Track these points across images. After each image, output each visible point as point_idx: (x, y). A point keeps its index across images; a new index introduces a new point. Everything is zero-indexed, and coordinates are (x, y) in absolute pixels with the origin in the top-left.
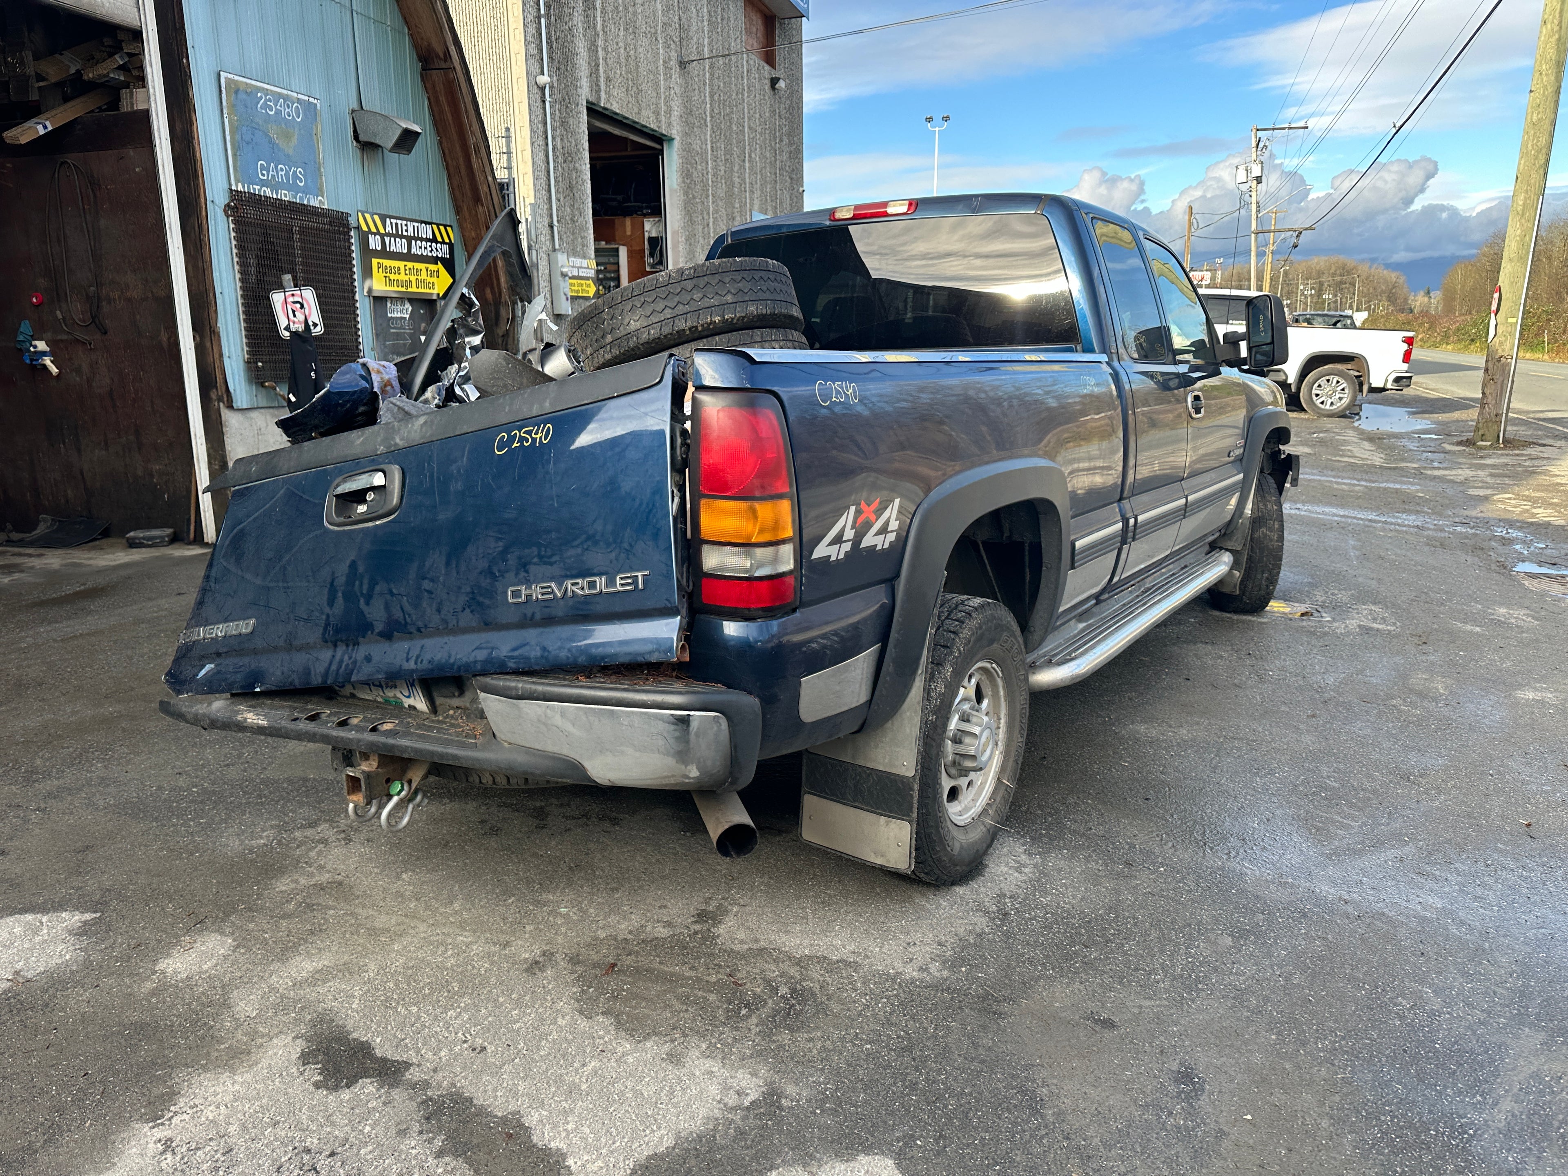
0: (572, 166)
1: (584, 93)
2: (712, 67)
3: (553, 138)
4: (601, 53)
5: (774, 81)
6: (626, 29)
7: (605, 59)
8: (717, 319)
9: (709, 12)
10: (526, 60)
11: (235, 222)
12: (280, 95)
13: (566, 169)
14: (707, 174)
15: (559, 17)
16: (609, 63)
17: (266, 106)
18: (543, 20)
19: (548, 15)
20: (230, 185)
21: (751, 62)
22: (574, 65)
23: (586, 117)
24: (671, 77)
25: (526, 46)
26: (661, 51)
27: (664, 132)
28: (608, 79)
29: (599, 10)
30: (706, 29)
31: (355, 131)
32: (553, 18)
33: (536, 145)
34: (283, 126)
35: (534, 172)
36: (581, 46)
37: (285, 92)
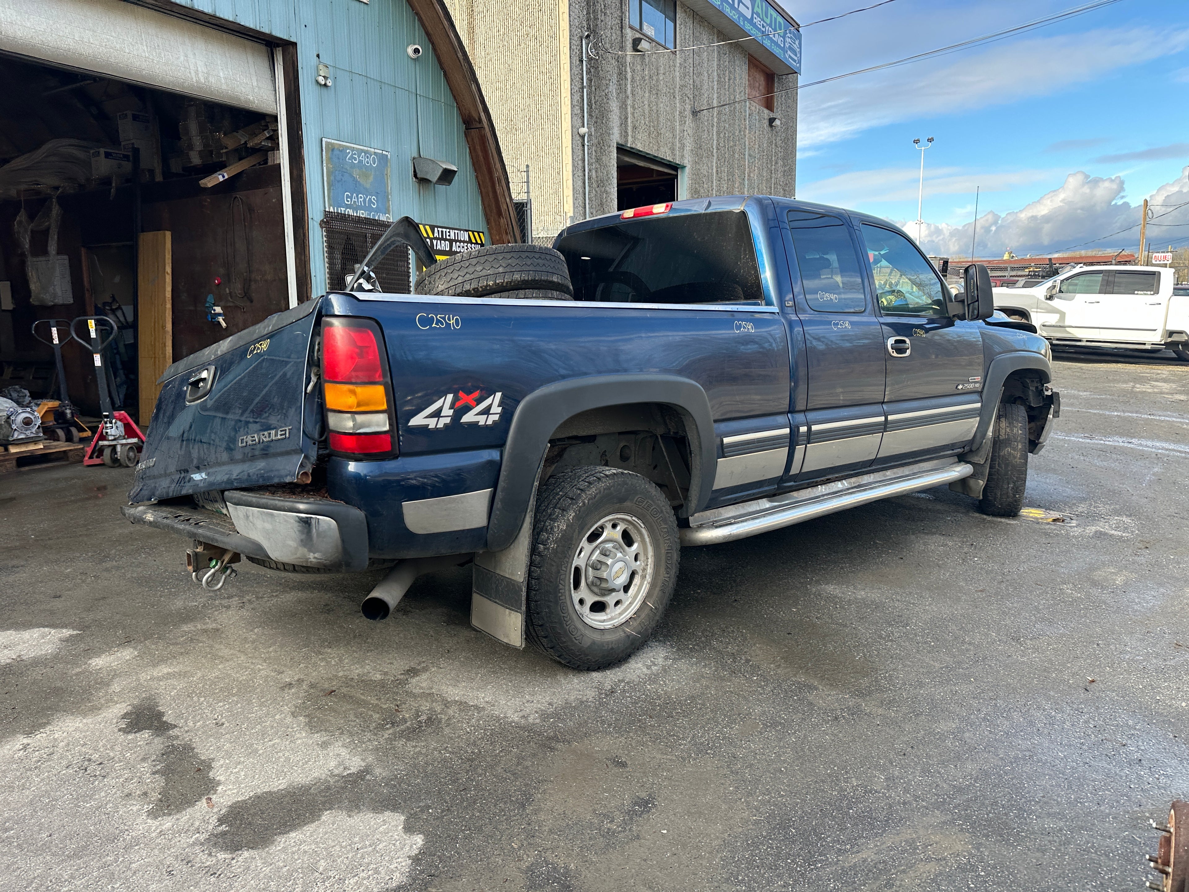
0: (603, 189)
1: (616, 137)
2: (719, 113)
3: (590, 170)
4: (630, 110)
5: (771, 121)
6: (650, 92)
7: (633, 114)
8: (491, 283)
9: (718, 75)
10: (572, 118)
11: (327, 231)
12: (362, 151)
13: (599, 192)
14: (712, 190)
15: (598, 87)
16: (636, 115)
17: (352, 158)
18: (585, 90)
19: (590, 86)
20: (325, 208)
21: (753, 108)
22: (608, 119)
23: (616, 155)
24: (685, 123)
25: (572, 108)
26: (678, 105)
27: (677, 162)
28: (635, 128)
29: (629, 80)
30: (715, 87)
31: (415, 171)
32: (593, 89)
33: (576, 176)
34: (364, 170)
35: (574, 195)
36: (614, 106)
37: (366, 148)
